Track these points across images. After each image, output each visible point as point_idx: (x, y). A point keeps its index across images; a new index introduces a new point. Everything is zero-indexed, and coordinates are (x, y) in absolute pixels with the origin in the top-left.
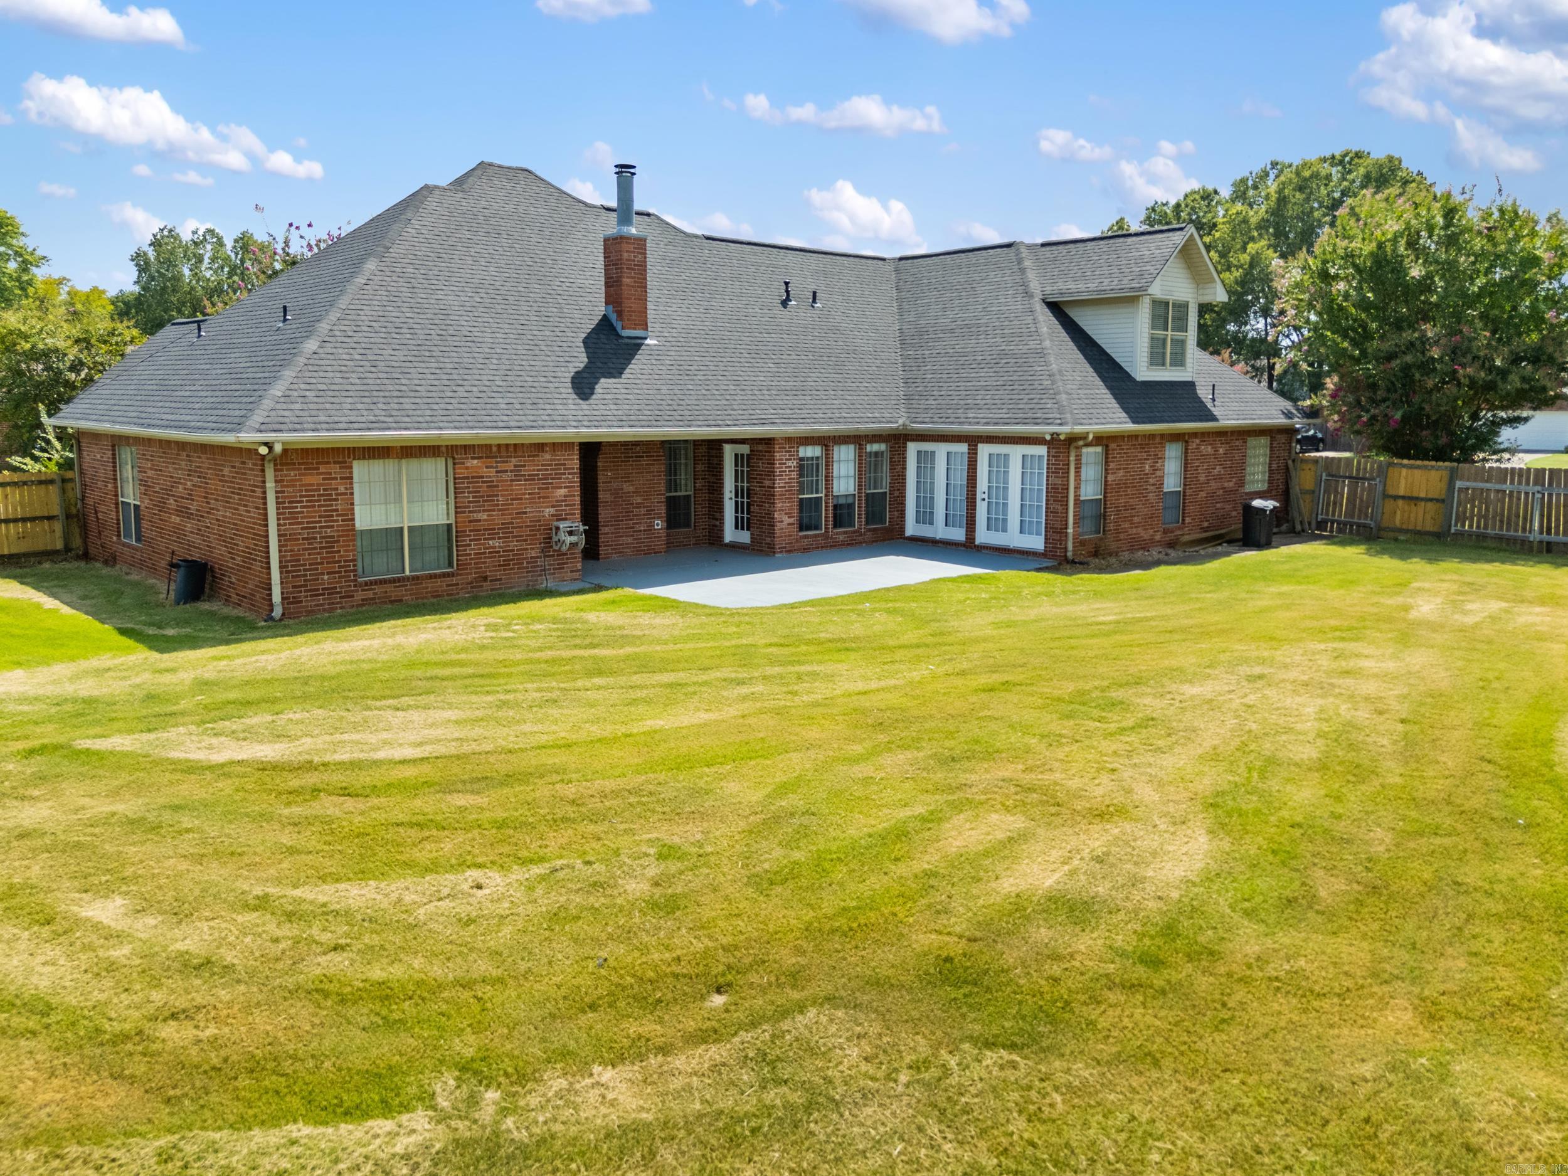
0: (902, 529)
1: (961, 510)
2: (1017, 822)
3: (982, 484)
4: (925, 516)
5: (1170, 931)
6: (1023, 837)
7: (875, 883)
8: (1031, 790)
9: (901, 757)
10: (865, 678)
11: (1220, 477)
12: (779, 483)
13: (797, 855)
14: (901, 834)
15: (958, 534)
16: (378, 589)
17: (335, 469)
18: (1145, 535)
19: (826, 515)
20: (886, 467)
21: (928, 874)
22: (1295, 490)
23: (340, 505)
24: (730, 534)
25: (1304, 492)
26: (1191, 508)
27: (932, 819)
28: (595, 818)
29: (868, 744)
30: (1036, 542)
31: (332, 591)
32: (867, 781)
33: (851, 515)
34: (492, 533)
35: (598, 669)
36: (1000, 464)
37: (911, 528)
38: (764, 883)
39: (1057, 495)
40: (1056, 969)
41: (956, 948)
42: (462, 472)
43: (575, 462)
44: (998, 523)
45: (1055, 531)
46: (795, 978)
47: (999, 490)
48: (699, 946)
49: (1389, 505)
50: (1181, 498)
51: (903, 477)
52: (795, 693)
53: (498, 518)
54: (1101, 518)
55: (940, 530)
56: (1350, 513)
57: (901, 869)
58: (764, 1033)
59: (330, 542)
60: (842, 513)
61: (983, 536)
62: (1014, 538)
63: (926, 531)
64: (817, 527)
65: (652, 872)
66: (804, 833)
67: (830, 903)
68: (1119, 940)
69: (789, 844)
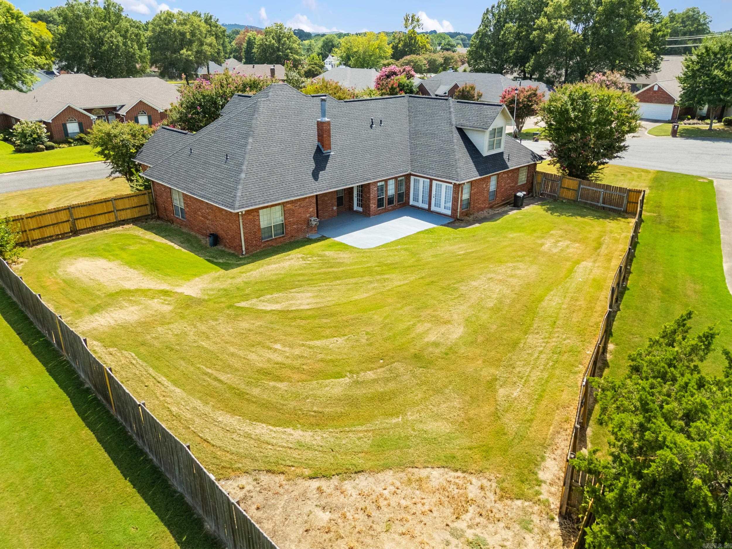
0: (409, 202)
1: (427, 199)
2: (429, 325)
3: (434, 193)
4: (416, 199)
5: (451, 348)
6: (430, 329)
7: (404, 340)
8: (433, 317)
9: (409, 308)
10: (400, 280)
11: (509, 183)
12: (371, 195)
13: (390, 334)
14: (408, 329)
15: (426, 206)
16: (267, 243)
17: (255, 214)
18: (482, 206)
19: (385, 202)
20: (404, 183)
21: (413, 338)
22: (535, 183)
23: (257, 223)
24: (356, 208)
25: (537, 183)
26: (499, 195)
27: (414, 325)
28: (352, 325)
29: (402, 304)
30: (449, 212)
31: (256, 245)
32: (402, 315)
33: (393, 201)
34: (294, 224)
35: (337, 278)
36: (439, 187)
37: (411, 202)
38: (386, 340)
39: (455, 200)
40: (432, 355)
41: (417, 352)
42: (286, 209)
43: (315, 200)
44: (438, 205)
45: (454, 209)
46: (393, 357)
47: (439, 195)
48: (377, 352)
49: (562, 189)
50: (495, 192)
51: (409, 187)
52: (384, 286)
53: (295, 219)
54: (469, 203)
55: (420, 204)
56: (551, 191)
57: (408, 337)
58: (389, 366)
59: (255, 232)
60: (390, 201)
61: (433, 208)
62: (442, 210)
63: (416, 204)
64: (383, 206)
65: (366, 338)
66: (391, 329)
67: (397, 343)
68: (443, 350)
69: (389, 332)
